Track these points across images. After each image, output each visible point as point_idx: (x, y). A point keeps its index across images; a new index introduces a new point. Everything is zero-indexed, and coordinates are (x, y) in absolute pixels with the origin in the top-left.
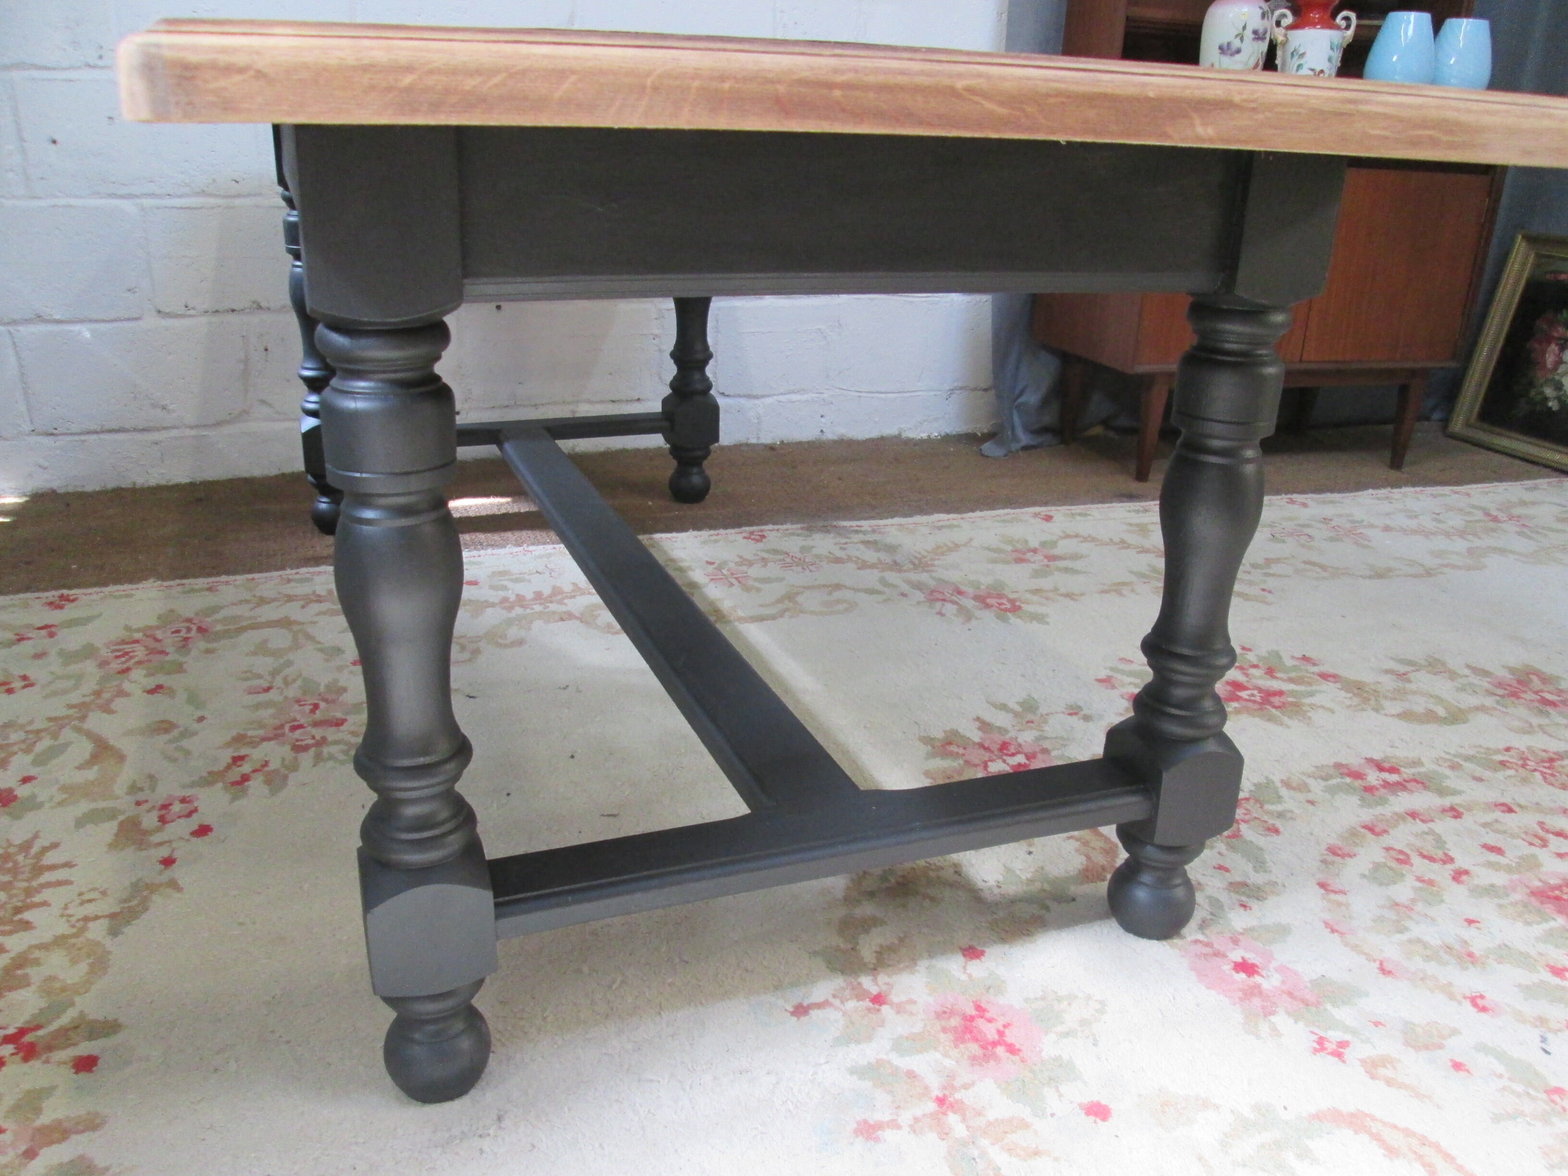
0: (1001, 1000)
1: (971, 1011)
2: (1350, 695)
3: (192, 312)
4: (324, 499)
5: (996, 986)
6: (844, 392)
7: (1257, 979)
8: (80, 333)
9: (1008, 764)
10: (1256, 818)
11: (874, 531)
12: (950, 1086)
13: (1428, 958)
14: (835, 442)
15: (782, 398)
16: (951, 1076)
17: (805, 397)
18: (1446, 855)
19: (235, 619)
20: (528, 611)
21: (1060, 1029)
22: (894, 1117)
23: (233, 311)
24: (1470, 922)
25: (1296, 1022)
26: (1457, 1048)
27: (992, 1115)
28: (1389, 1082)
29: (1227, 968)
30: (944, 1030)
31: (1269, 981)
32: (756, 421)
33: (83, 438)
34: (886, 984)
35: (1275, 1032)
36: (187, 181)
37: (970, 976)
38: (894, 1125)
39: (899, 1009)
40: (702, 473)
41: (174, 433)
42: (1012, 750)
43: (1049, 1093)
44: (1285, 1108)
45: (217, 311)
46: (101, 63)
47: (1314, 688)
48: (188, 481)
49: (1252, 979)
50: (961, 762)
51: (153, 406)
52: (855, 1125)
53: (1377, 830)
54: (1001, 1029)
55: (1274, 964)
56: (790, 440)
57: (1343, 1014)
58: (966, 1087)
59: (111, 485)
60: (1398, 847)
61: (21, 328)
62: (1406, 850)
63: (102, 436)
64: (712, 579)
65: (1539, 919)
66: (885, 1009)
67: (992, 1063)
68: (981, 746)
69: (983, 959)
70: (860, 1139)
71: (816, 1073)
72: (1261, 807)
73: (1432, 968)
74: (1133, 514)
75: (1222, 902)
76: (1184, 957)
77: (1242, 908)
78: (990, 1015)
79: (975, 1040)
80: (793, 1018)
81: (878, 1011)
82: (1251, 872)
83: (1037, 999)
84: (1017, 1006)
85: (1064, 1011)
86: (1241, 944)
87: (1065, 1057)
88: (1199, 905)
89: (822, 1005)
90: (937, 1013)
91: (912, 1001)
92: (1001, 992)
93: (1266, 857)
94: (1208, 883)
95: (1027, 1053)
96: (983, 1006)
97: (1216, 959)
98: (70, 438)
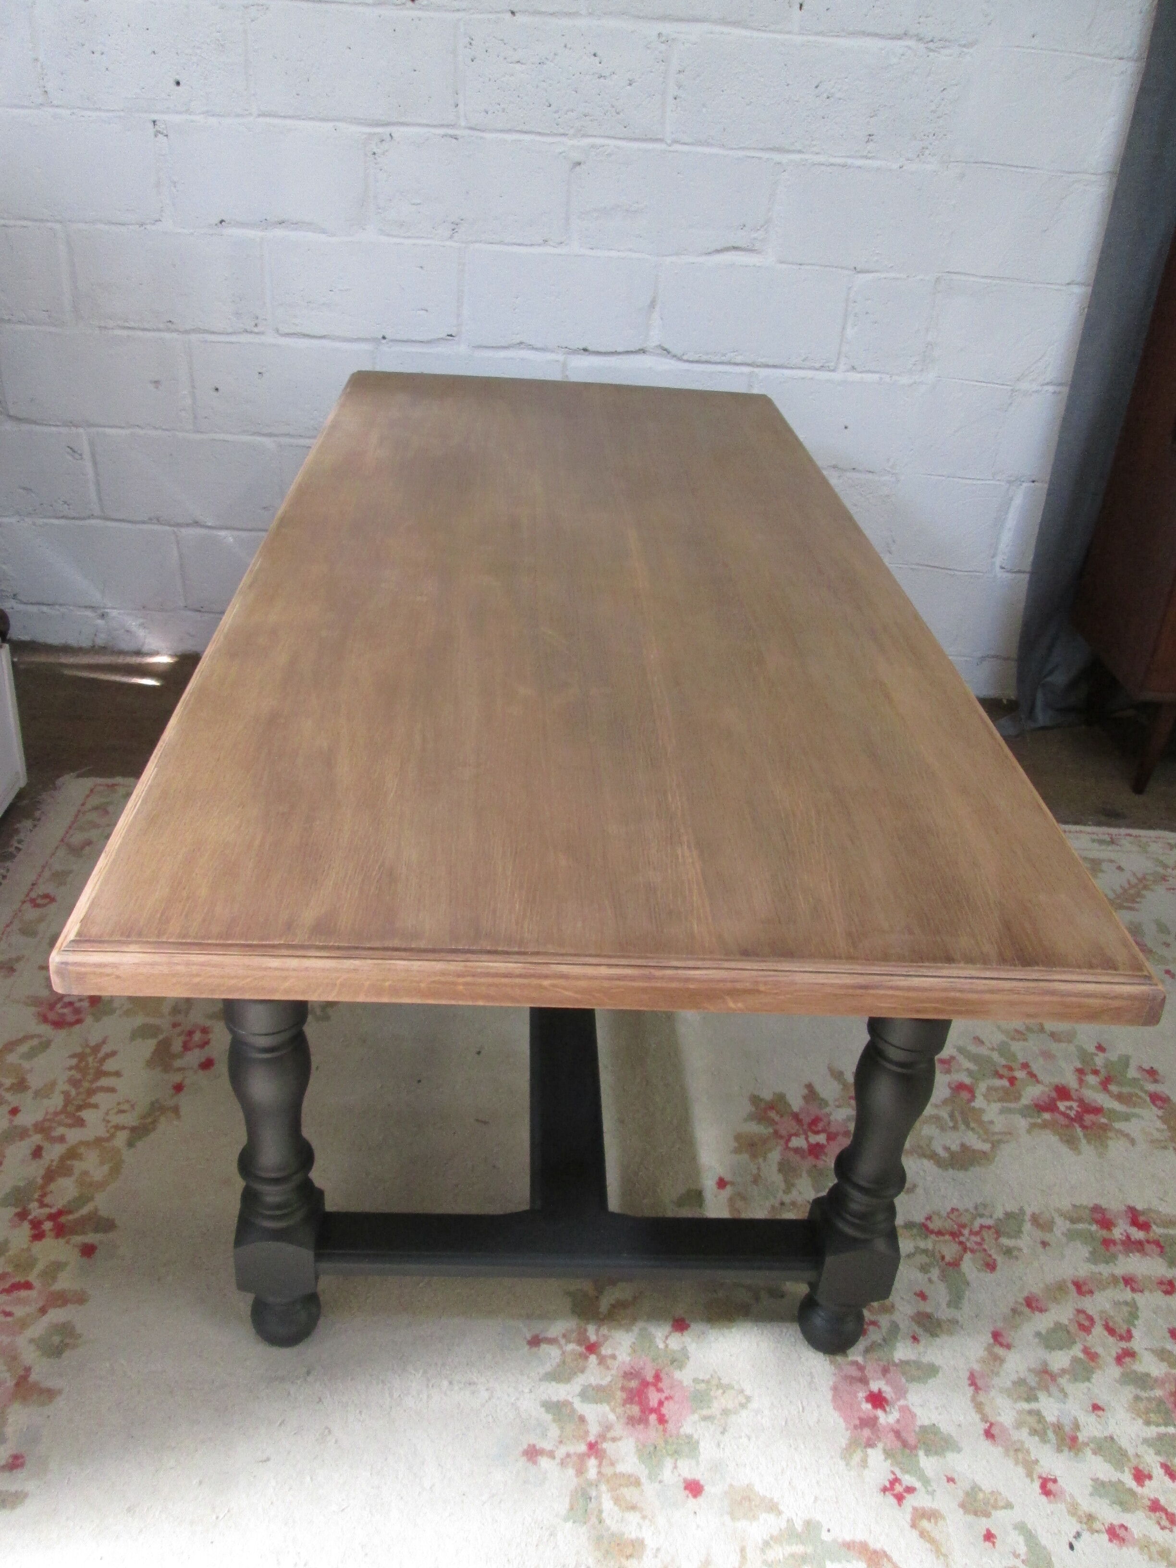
0: (678, 1375)
1: (650, 1378)
2: (1165, 1127)
5: (678, 1360)
7: (879, 1413)
8: (225, 537)
9: (808, 1142)
10: (985, 1250)
12: (602, 1437)
13: (1033, 1432)
16: (608, 1428)
18: (1129, 1332)
21: (705, 1412)
22: (554, 1448)
24: (1096, 1408)
25: (886, 1459)
26: (1000, 1520)
27: (621, 1468)
28: (923, 1534)
29: (862, 1395)
30: (623, 1389)
31: (887, 1418)
34: (604, 1335)
35: (864, 1463)
37: (667, 1346)
38: (551, 1455)
39: (602, 1361)
42: (820, 1127)
43: (668, 1463)
44: (829, 1531)
46: (256, 330)
47: (1137, 1110)
49: (875, 1411)
50: (771, 1130)
52: (525, 1447)
53: (1084, 1289)
54: (663, 1399)
55: (902, 1402)
57: (927, 1463)
58: (614, 1440)
60: (1090, 1312)
61: (183, 530)
62: (1096, 1318)
65: (1161, 1421)
66: (593, 1359)
67: (641, 1426)
68: (796, 1117)
69: (685, 1333)
70: (524, 1458)
71: (518, 1399)
72: (996, 1239)
73: (1032, 1444)
74: (1096, 845)
75: (899, 1329)
76: (835, 1374)
77: (912, 1340)
78: (660, 1385)
79: (640, 1403)
80: (527, 1347)
81: (586, 1358)
82: (944, 1305)
83: (703, 1381)
84: (685, 1384)
85: (716, 1398)
86: (888, 1376)
87: (696, 1437)
88: (879, 1327)
89: (551, 1341)
90: (625, 1373)
91: (614, 1357)
92: (681, 1367)
93: (967, 1293)
94: (900, 1308)
95: (670, 1426)
96: (663, 1375)
97: (859, 1384)
98: (212, 615)
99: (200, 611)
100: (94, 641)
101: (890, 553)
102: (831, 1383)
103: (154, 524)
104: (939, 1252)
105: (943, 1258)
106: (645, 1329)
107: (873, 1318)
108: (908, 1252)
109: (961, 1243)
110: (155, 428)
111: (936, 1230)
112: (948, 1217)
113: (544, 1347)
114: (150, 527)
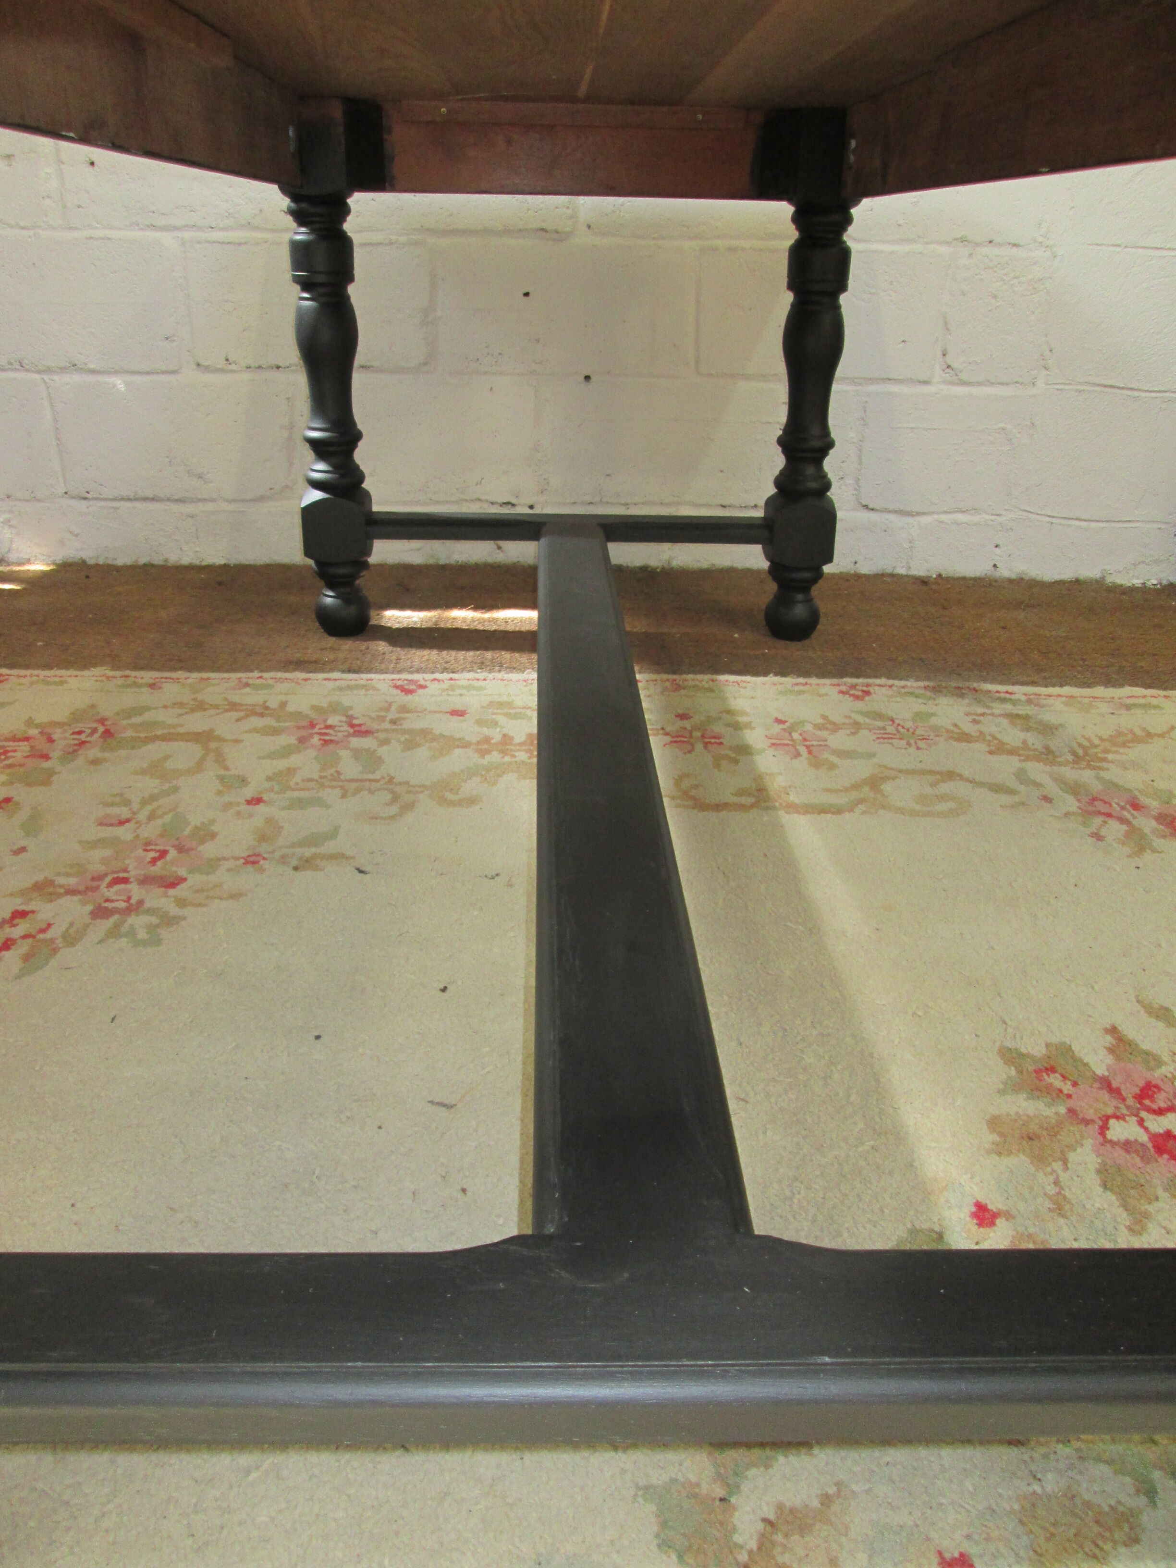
3: (233, 367)
4: (331, 593)
6: (1031, 515)
8: (115, 386)
9: (1146, 1129)
11: (1029, 702)
14: (1010, 581)
15: (943, 517)
17: (975, 519)
19: (154, 724)
20: (507, 759)
23: (278, 367)
32: (907, 546)
33: (116, 504)
36: (231, 211)
40: (809, 601)
41: (210, 506)
42: (1161, 1100)
45: (260, 367)
48: (222, 562)
50: (1062, 1110)
51: (190, 473)
56: (951, 574)
59: (142, 561)
61: (55, 377)
63: (138, 504)
64: (773, 744)
68: (1106, 1084)
98: (102, 504)
99: (85, 499)
101: (1046, 369)
103: (16, 369)
110: (8, 225)
114: (11, 375)
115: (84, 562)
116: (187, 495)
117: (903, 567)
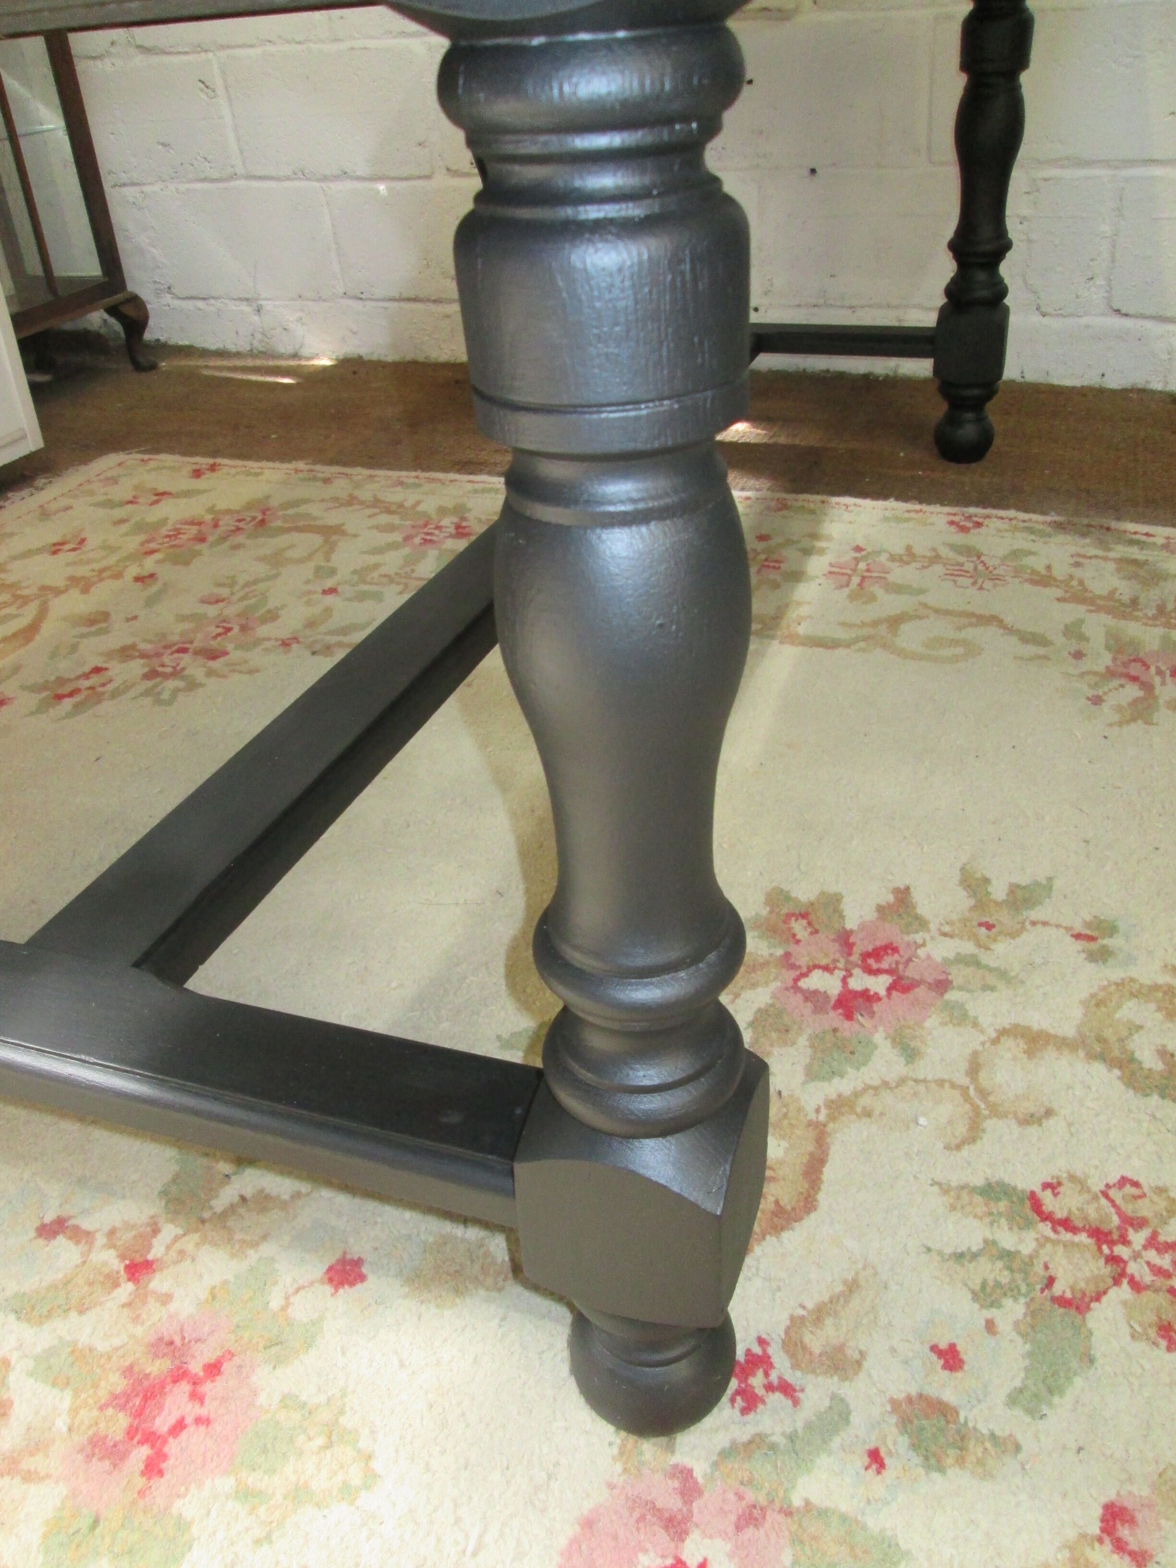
0: (261, 1375)
1: (196, 1367)
8: (379, 192)
9: (846, 984)
21: (251, 1479)
30: (128, 1371)
33: (386, 304)
34: (182, 1253)
37: (286, 1307)
39: (137, 1300)
40: (981, 419)
42: (887, 962)
50: (779, 952)
51: (444, 275)
54: (189, 1420)
61: (332, 185)
66: (127, 1288)
68: (845, 940)
69: (344, 1291)
75: (848, 1422)
76: (611, 1486)
77: (866, 1460)
78: (208, 1388)
79: (139, 1413)
80: (33, 1234)
81: (116, 1285)
82: (1000, 1396)
83: (304, 1405)
84: (262, 1400)
85: (301, 1453)
86: (750, 1532)
87: (194, 1530)
88: (796, 1402)
89: (79, 1235)
90: (161, 1339)
91: (165, 1299)
92: (278, 1362)
93: (1078, 1381)
94: (874, 1373)
95: (160, 1486)
96: (226, 1367)
97: (661, 1534)
98: (374, 304)
99: (361, 299)
100: (251, 345)
102: (587, 1506)
103: (299, 179)
104: (1046, 1267)
105: (1051, 1281)
106: (273, 1260)
107: (793, 1377)
108: (963, 1248)
109: (1113, 1259)
110: (289, 42)
111: (1060, 1215)
112: (1105, 1195)
113: (61, 1239)
114: (296, 184)
115: (360, 357)
116: (443, 296)
117: (1159, 382)
